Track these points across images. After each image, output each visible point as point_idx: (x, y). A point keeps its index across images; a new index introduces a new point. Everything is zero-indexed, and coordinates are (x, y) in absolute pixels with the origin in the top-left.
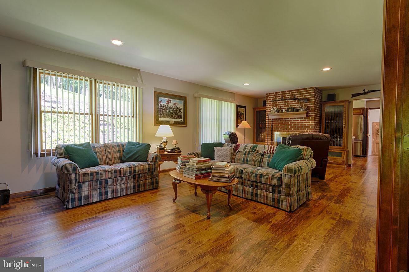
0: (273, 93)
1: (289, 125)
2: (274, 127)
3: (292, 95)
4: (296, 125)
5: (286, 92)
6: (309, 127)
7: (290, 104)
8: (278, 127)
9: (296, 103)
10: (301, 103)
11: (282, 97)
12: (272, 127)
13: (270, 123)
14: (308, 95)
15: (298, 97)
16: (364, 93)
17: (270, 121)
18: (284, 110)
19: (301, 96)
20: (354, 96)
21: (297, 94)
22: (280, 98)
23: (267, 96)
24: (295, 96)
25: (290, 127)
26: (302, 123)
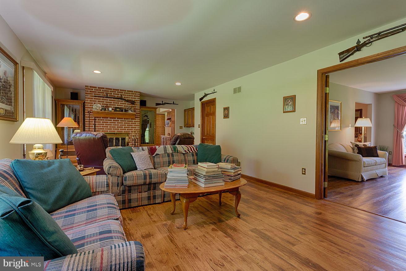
0: (96, 88)
1: (115, 125)
2: (98, 127)
3: (119, 94)
4: (123, 125)
5: (111, 89)
6: (136, 128)
7: (117, 103)
8: (102, 127)
9: (123, 104)
10: (128, 104)
11: (107, 94)
12: (95, 127)
13: (92, 122)
14: (134, 98)
15: (124, 97)
16: (163, 104)
17: (93, 120)
18: (110, 109)
19: (127, 98)
20: (157, 104)
21: (124, 95)
22: (105, 95)
23: (86, 89)
24: (121, 96)
25: (117, 127)
26: (129, 123)
